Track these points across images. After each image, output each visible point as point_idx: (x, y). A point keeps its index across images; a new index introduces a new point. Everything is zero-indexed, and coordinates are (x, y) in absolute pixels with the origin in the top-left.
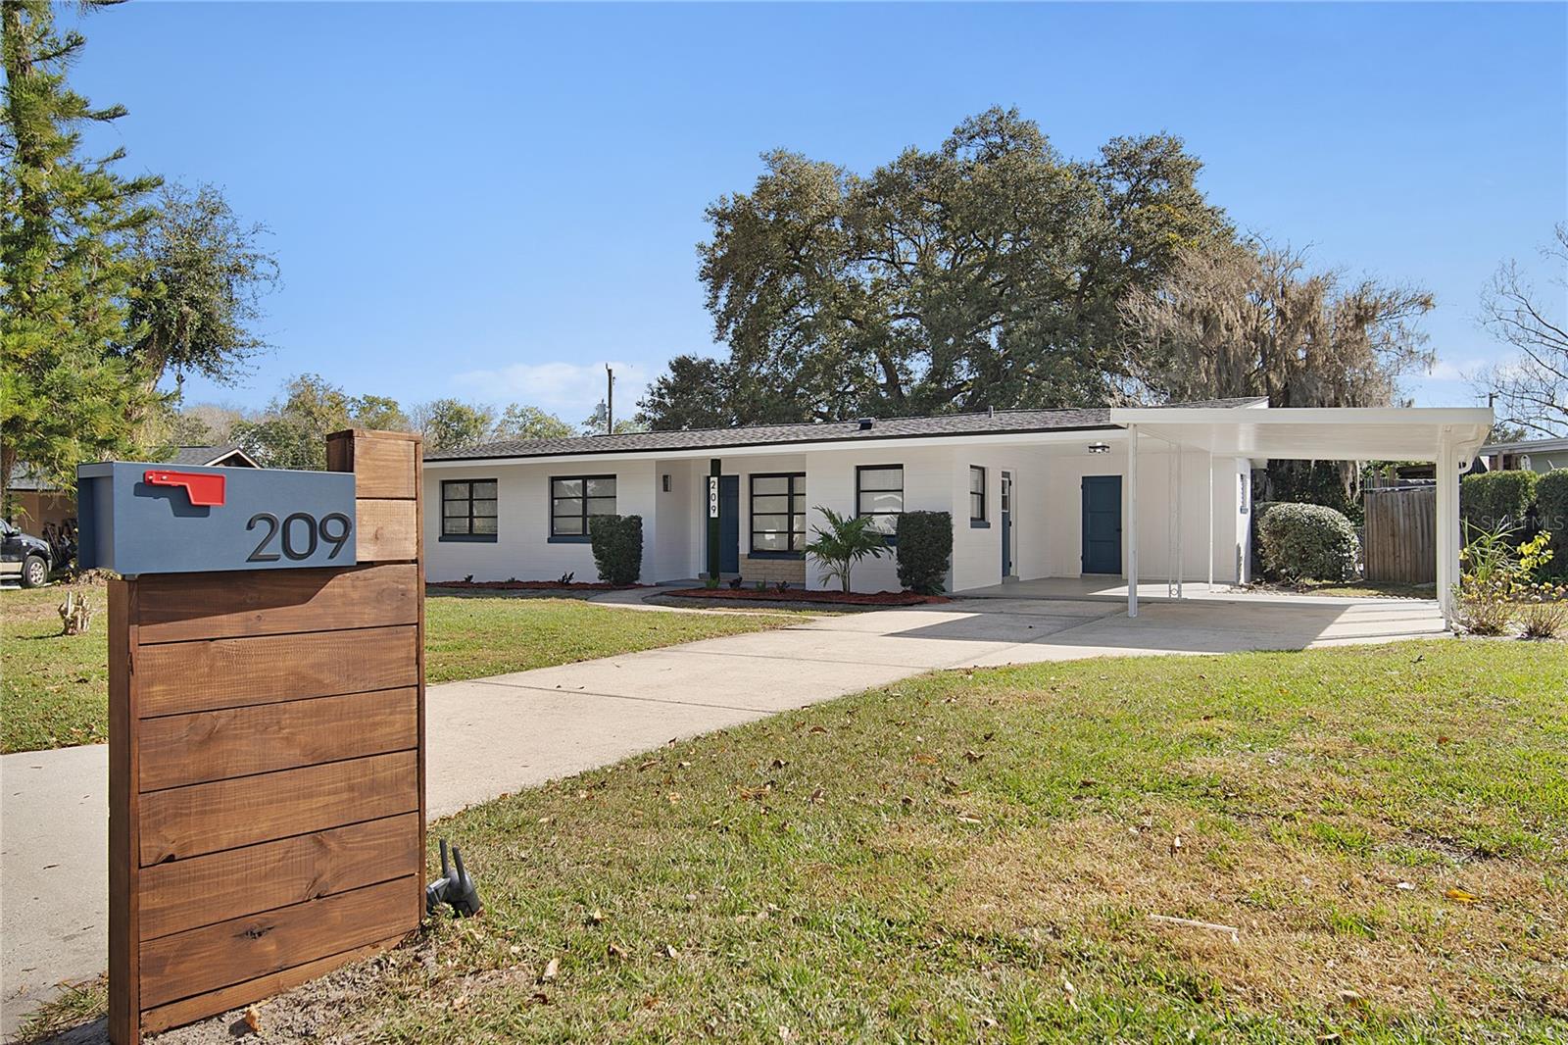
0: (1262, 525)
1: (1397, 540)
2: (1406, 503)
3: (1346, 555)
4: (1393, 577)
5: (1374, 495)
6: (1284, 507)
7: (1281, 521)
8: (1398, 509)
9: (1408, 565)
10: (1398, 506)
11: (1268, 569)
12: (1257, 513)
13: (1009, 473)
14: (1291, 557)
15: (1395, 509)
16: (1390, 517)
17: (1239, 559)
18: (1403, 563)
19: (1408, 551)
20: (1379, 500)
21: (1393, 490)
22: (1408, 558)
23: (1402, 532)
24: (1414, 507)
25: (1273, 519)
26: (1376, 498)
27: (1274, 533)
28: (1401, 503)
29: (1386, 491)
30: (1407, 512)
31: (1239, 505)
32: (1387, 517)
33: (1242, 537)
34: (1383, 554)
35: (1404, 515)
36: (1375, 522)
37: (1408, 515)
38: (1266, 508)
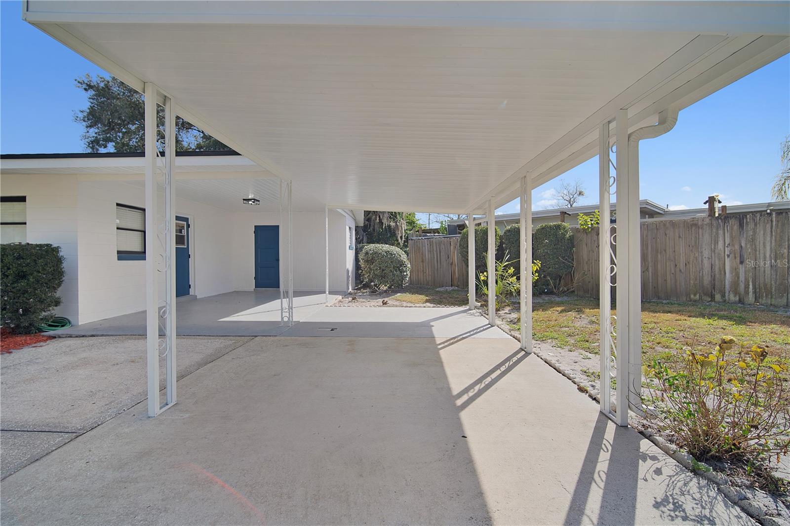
0: (361, 256)
1: (424, 264)
2: (429, 245)
3: (405, 274)
4: (422, 283)
5: (413, 241)
6: (372, 246)
7: (371, 254)
8: (425, 248)
9: (430, 277)
10: (425, 246)
11: (364, 283)
12: (358, 250)
13: (188, 219)
14: (376, 275)
15: (424, 248)
16: (421, 251)
17: (348, 277)
18: (428, 277)
19: (430, 270)
20: (416, 244)
21: (422, 239)
22: (430, 274)
23: (427, 260)
24: (433, 247)
25: (367, 253)
26: (414, 242)
27: (367, 261)
28: (426, 245)
29: (419, 239)
30: (430, 250)
31: (348, 245)
32: (419, 253)
33: (350, 264)
34: (418, 271)
35: (428, 251)
36: (414, 255)
37: (430, 251)
38: (363, 247)
